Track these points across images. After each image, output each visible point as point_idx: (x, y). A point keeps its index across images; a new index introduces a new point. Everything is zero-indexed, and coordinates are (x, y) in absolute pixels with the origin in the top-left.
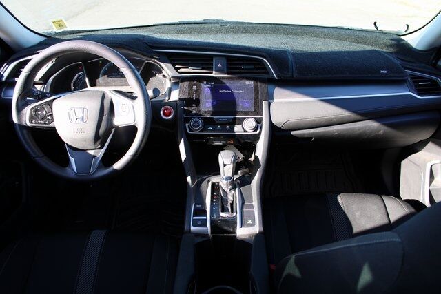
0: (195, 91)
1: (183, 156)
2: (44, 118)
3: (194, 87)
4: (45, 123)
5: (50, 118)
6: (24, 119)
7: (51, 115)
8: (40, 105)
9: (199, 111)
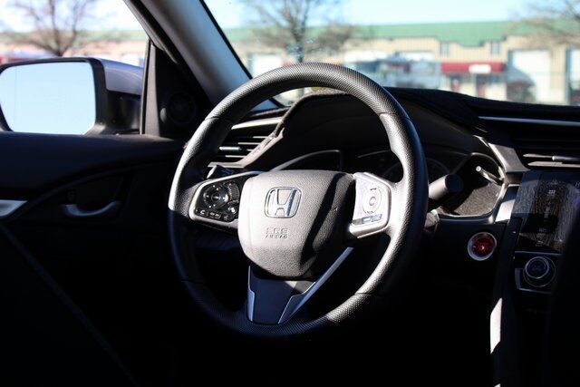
0: (552, 201)
1: (495, 338)
2: (223, 209)
3: (552, 192)
4: (222, 219)
5: (233, 210)
6: (186, 204)
7: (237, 206)
8: (222, 182)
9: (553, 243)
